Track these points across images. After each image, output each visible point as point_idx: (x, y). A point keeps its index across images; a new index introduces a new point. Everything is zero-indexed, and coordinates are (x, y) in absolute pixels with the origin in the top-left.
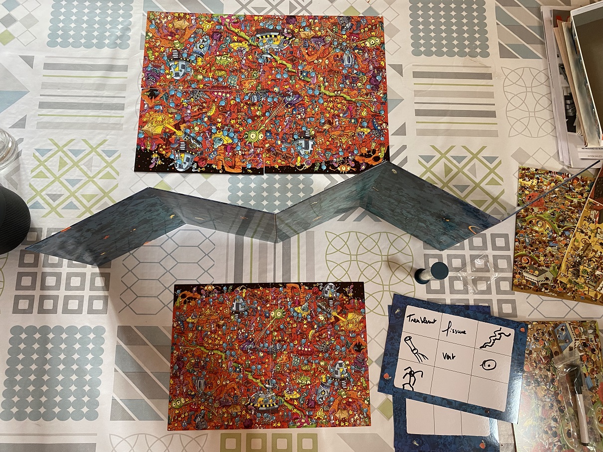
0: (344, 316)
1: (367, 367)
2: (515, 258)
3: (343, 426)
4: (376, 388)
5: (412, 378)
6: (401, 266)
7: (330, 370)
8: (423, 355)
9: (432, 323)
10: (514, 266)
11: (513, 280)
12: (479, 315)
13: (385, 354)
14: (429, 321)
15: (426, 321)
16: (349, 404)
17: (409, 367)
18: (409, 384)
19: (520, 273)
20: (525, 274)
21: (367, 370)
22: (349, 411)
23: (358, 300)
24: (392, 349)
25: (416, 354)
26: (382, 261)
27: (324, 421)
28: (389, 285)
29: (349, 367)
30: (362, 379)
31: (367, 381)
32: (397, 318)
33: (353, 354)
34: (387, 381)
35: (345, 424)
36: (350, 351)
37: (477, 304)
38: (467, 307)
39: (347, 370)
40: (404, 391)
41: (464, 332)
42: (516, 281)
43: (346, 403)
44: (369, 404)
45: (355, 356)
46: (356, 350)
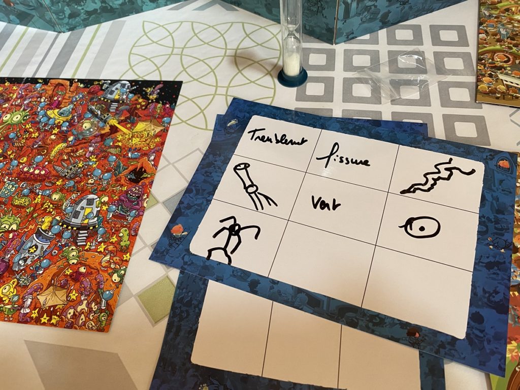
0: (129, 126)
1: (141, 211)
2: (479, 54)
3: (44, 324)
4: (149, 252)
5: (234, 239)
6: (258, 62)
7: (66, 209)
8: (267, 198)
9: (298, 144)
10: (477, 66)
11: (477, 86)
12: (400, 135)
13: (188, 190)
14: (291, 141)
15: (286, 140)
16: (76, 277)
17: (233, 217)
18: (224, 249)
19: (491, 76)
20: (501, 77)
21: (139, 216)
22: (71, 291)
23: (164, 104)
24: (205, 181)
25: (253, 195)
26: (224, 57)
27: (9, 307)
28: (228, 87)
29: (105, 208)
30: (124, 233)
31: (133, 236)
32: (228, 133)
33: (122, 186)
34: (175, 239)
35: (50, 320)
36: (118, 180)
37: (397, 119)
38: (377, 123)
39: (98, 212)
40: (208, 263)
41: (366, 163)
42: (483, 86)
43: (71, 275)
44: (121, 282)
45: (125, 189)
46: (130, 179)
